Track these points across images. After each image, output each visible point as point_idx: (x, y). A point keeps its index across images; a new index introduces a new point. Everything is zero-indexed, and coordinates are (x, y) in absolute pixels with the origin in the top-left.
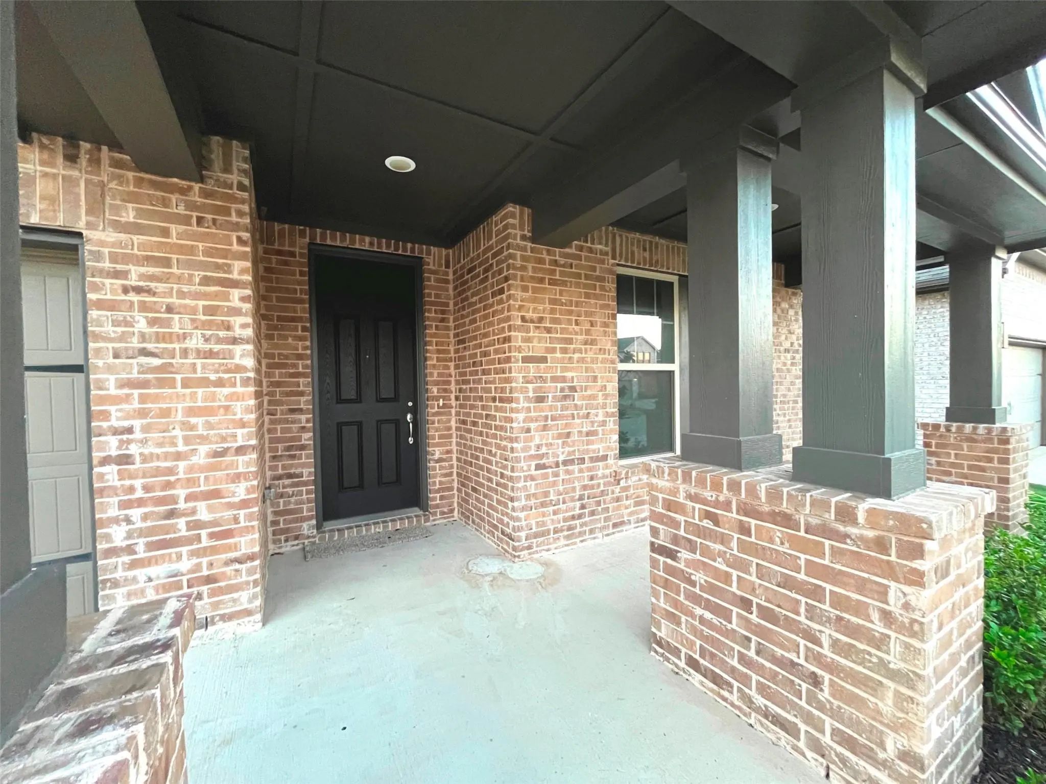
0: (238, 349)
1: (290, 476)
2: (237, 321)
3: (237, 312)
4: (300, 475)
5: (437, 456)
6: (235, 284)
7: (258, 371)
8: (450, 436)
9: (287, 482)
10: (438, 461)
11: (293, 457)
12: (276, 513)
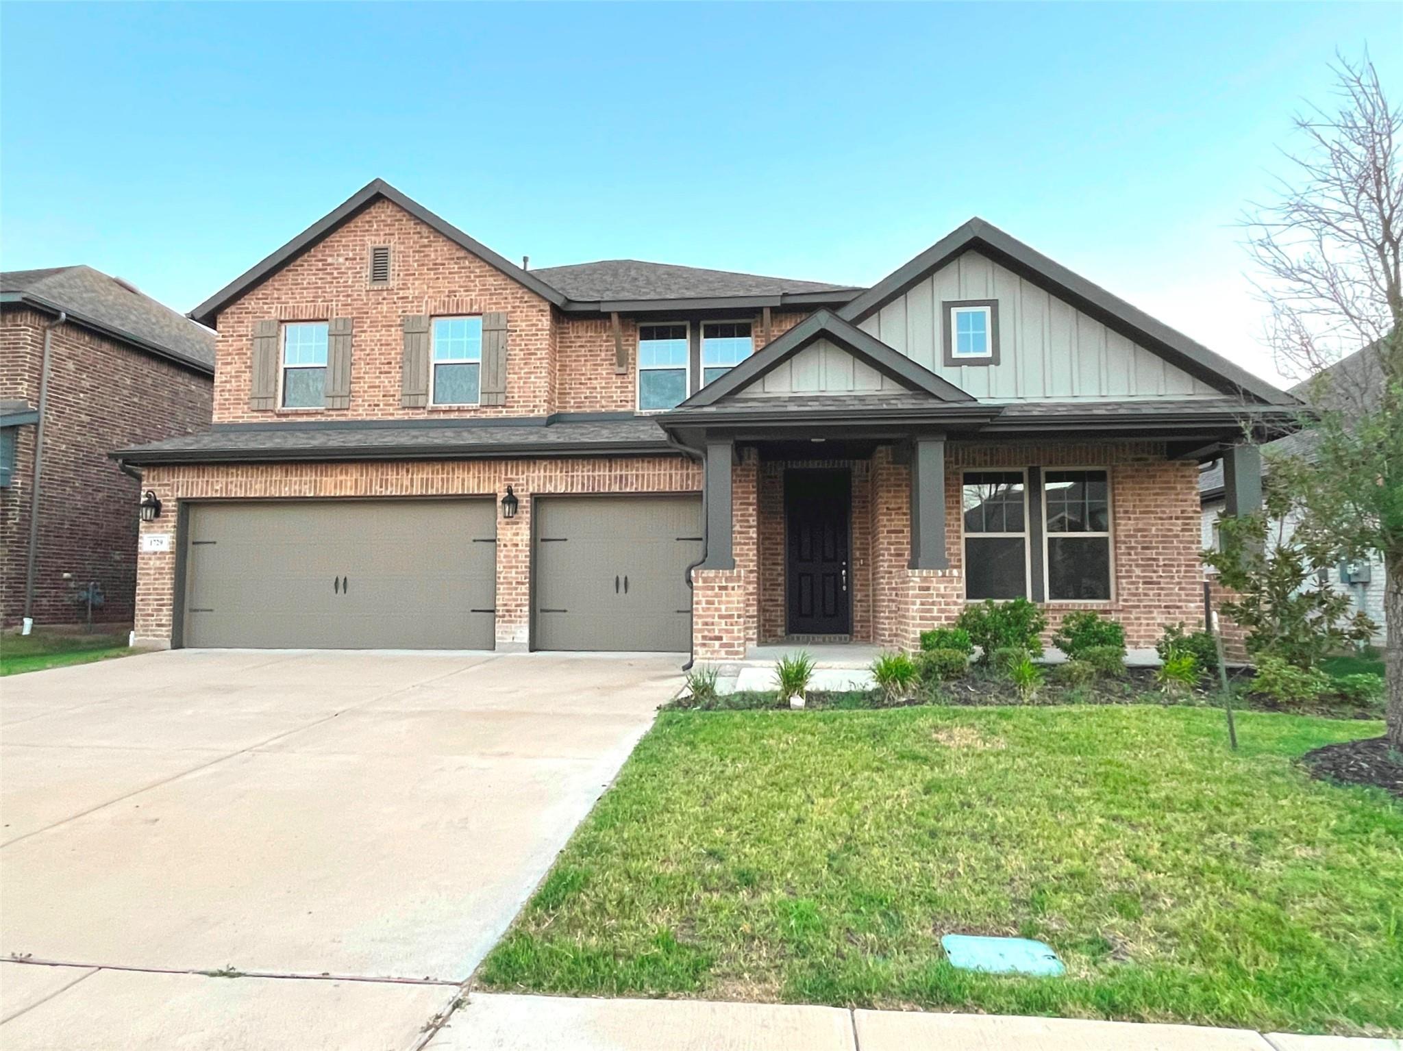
0: (751, 530)
1: (772, 600)
2: (751, 519)
3: (751, 515)
4: (777, 600)
5: (859, 598)
6: (750, 504)
7: (758, 539)
8: (868, 585)
9: (771, 603)
10: (859, 601)
11: (774, 590)
12: (765, 620)
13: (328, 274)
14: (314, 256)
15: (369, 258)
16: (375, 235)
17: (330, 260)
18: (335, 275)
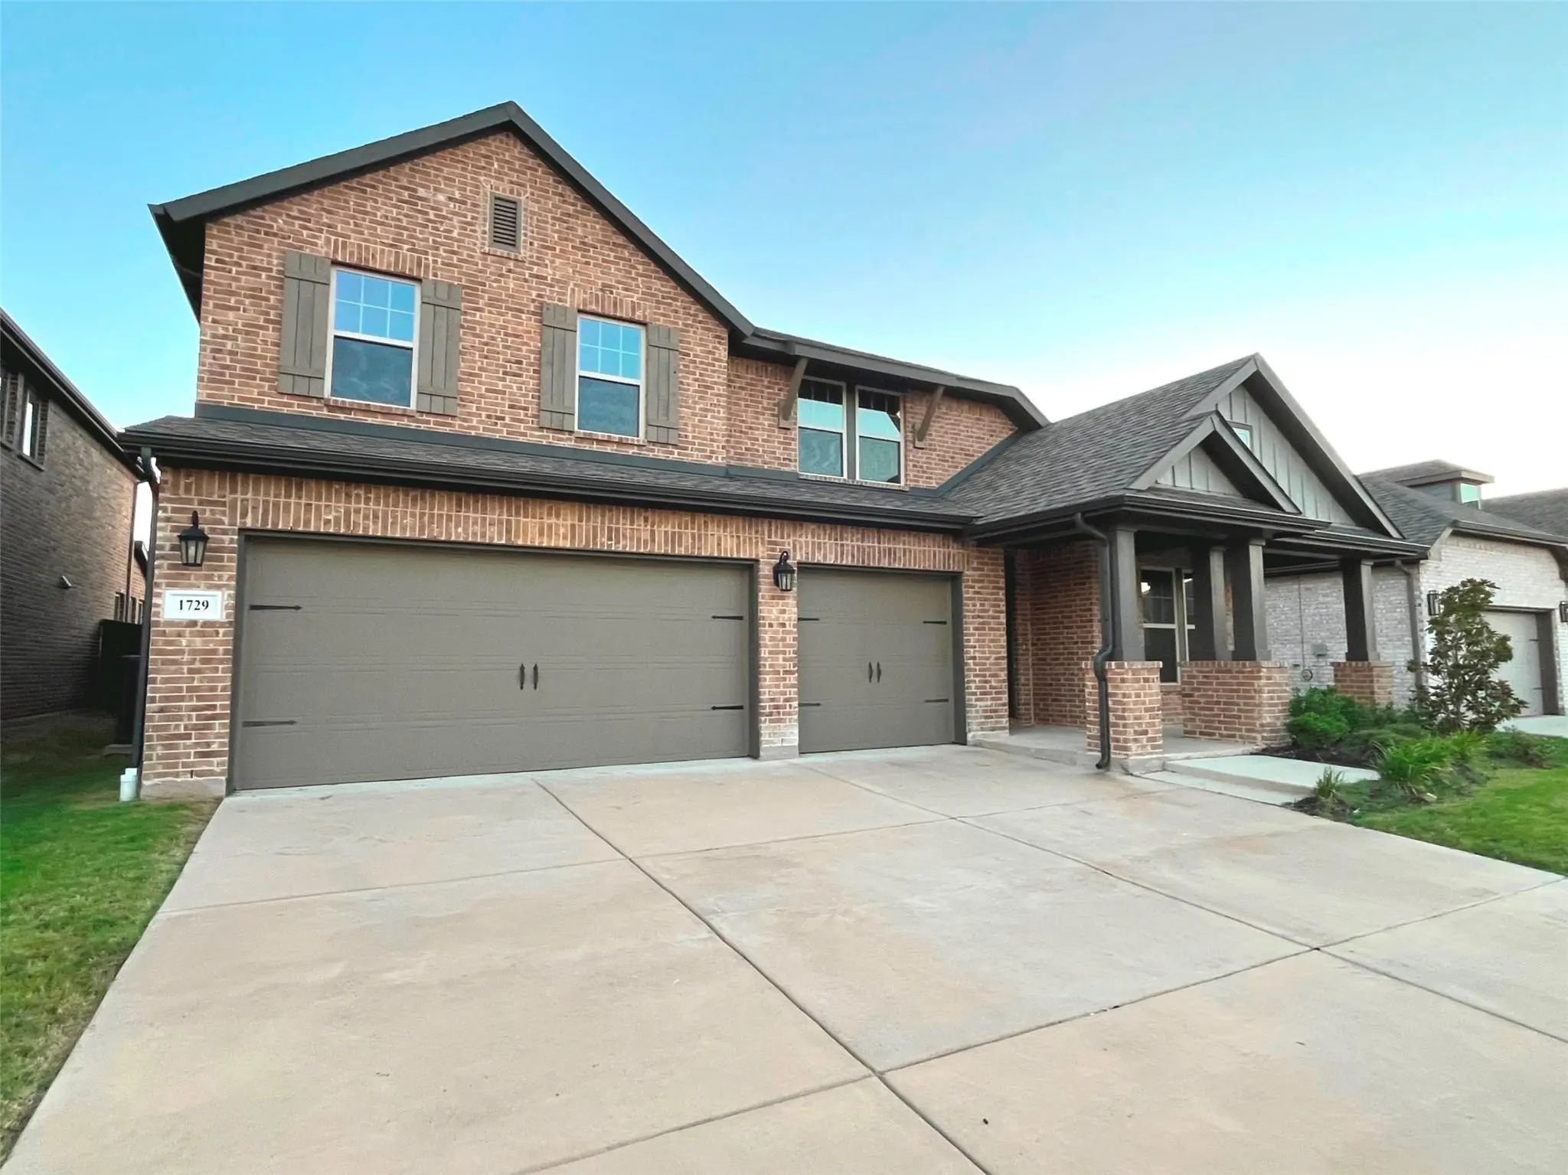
13: (420, 212)
14: (396, 179)
15: (487, 208)
16: (497, 178)
17: (422, 192)
18: (432, 217)
